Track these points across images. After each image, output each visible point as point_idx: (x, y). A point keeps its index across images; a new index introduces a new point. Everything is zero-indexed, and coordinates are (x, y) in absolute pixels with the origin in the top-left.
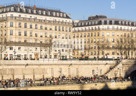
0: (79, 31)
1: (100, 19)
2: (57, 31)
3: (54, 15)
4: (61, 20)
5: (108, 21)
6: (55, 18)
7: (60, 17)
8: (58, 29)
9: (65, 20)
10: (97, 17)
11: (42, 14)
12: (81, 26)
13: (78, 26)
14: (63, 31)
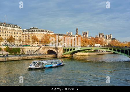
0: (27, 34)
1: (35, 29)
2: (15, 34)
3: (15, 27)
4: (17, 29)
5: (38, 30)
6: (14, 28)
7: (16, 28)
8: (15, 33)
9: (18, 29)
10: (34, 28)
11: (8, 26)
12: (27, 32)
13: (25, 32)
14: (18, 34)
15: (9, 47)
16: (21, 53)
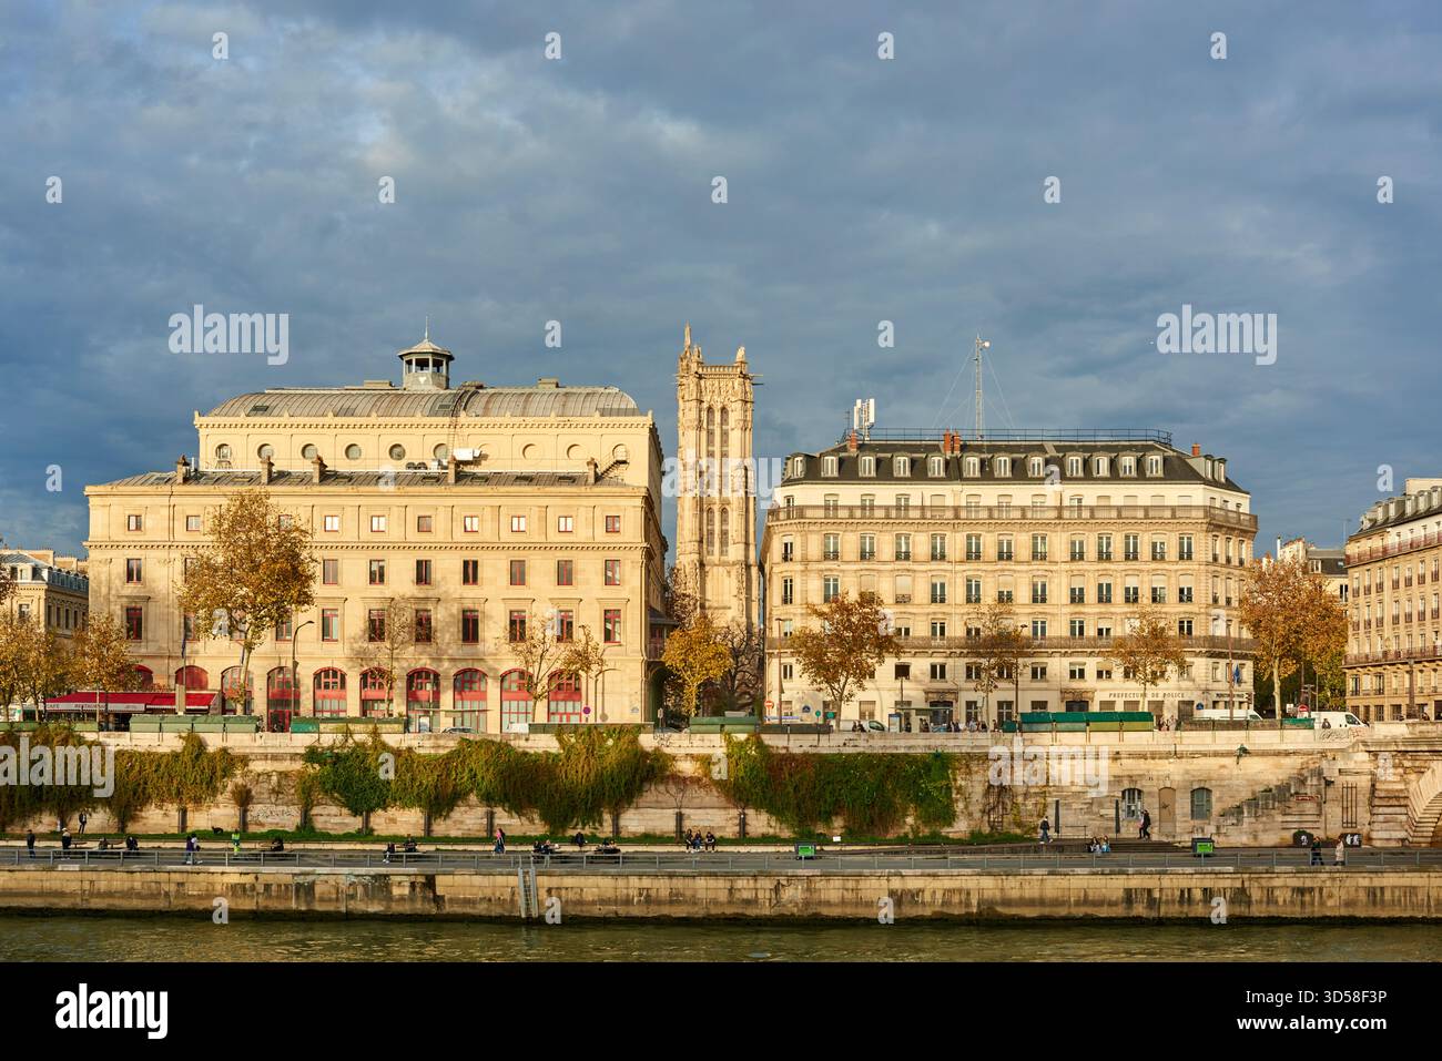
14: (1132, 557)
15: (768, 739)
16: (960, 828)
